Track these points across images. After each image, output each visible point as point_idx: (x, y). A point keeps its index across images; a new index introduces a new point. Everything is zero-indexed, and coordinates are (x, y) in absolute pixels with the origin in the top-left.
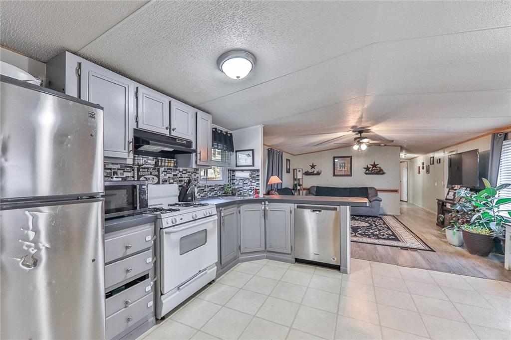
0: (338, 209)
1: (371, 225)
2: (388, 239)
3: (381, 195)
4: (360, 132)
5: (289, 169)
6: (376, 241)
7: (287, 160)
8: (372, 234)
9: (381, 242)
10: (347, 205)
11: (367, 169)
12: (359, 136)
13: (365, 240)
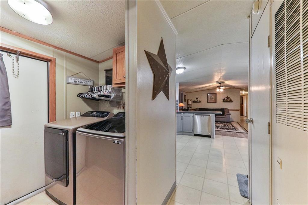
0: (210, 115)
1: (225, 125)
2: (232, 130)
3: (230, 112)
4: (220, 83)
5: (186, 100)
6: (227, 130)
7: (185, 95)
8: (225, 128)
9: (228, 130)
10: (213, 114)
11: (224, 99)
12: (219, 85)
13: (222, 130)
